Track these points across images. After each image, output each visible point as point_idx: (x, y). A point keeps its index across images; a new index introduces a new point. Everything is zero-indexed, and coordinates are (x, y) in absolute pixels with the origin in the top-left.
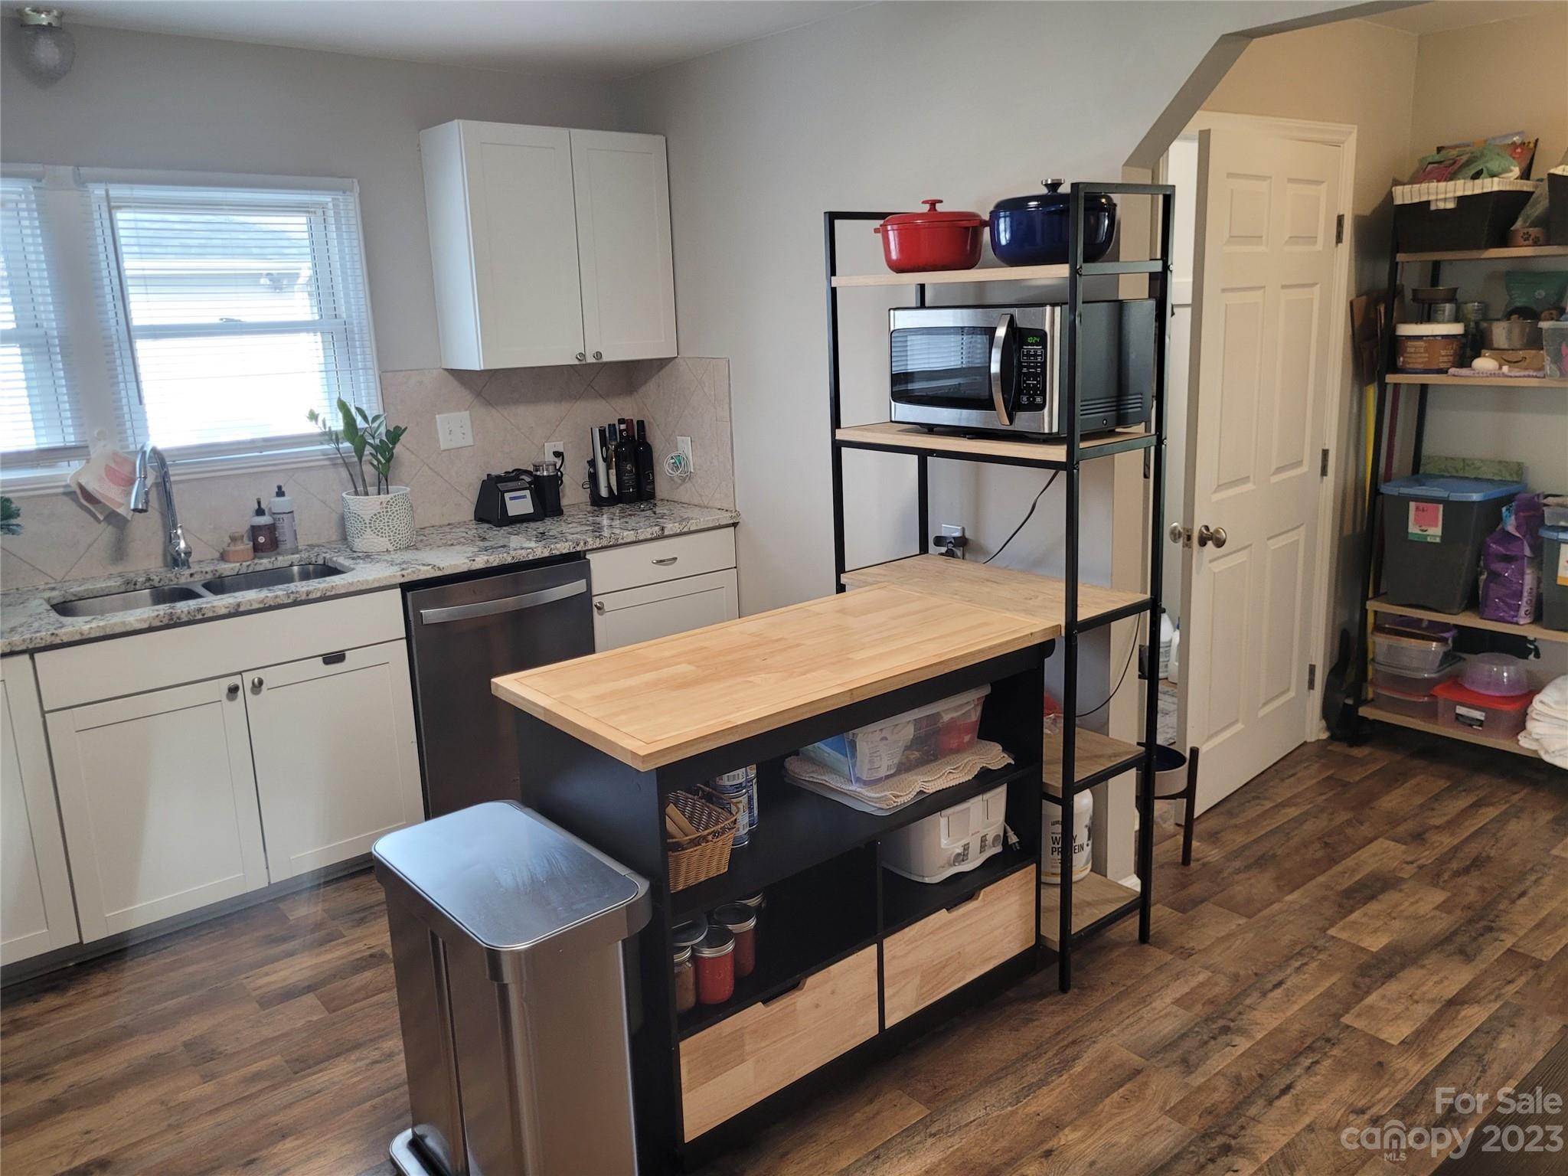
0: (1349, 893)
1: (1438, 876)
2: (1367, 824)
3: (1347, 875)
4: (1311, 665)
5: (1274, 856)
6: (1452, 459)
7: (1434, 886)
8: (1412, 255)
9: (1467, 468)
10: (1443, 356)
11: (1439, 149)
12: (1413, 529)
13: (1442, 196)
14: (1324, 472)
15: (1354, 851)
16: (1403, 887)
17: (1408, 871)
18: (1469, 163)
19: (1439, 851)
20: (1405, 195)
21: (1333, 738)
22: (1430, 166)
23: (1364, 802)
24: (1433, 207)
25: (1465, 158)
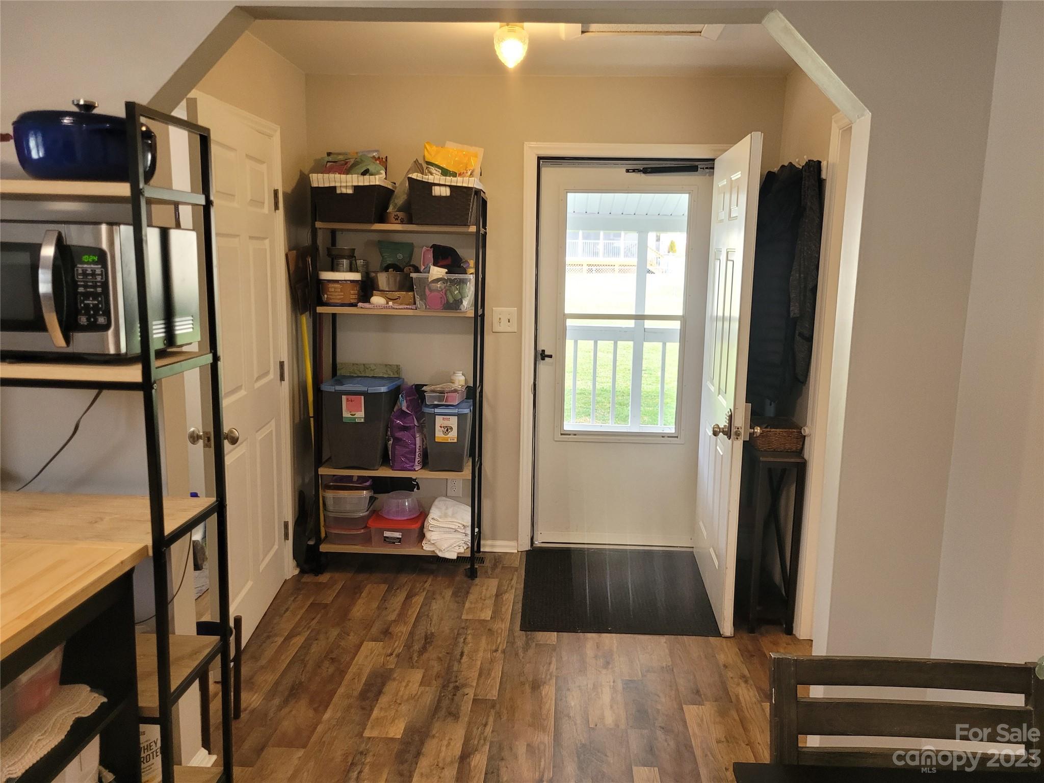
0: (363, 695)
1: (411, 658)
2: (352, 634)
3: (356, 681)
4: (285, 522)
5: (301, 683)
6: (357, 364)
7: (412, 667)
8: (326, 223)
9: (367, 370)
10: (352, 294)
11: (329, 154)
12: (346, 414)
13: (344, 184)
14: (282, 378)
15: (353, 658)
16: (395, 675)
17: (392, 662)
18: (356, 164)
19: (404, 637)
20: (319, 180)
21: (303, 572)
22: (329, 164)
23: (344, 615)
24: (338, 191)
25: (352, 161)
